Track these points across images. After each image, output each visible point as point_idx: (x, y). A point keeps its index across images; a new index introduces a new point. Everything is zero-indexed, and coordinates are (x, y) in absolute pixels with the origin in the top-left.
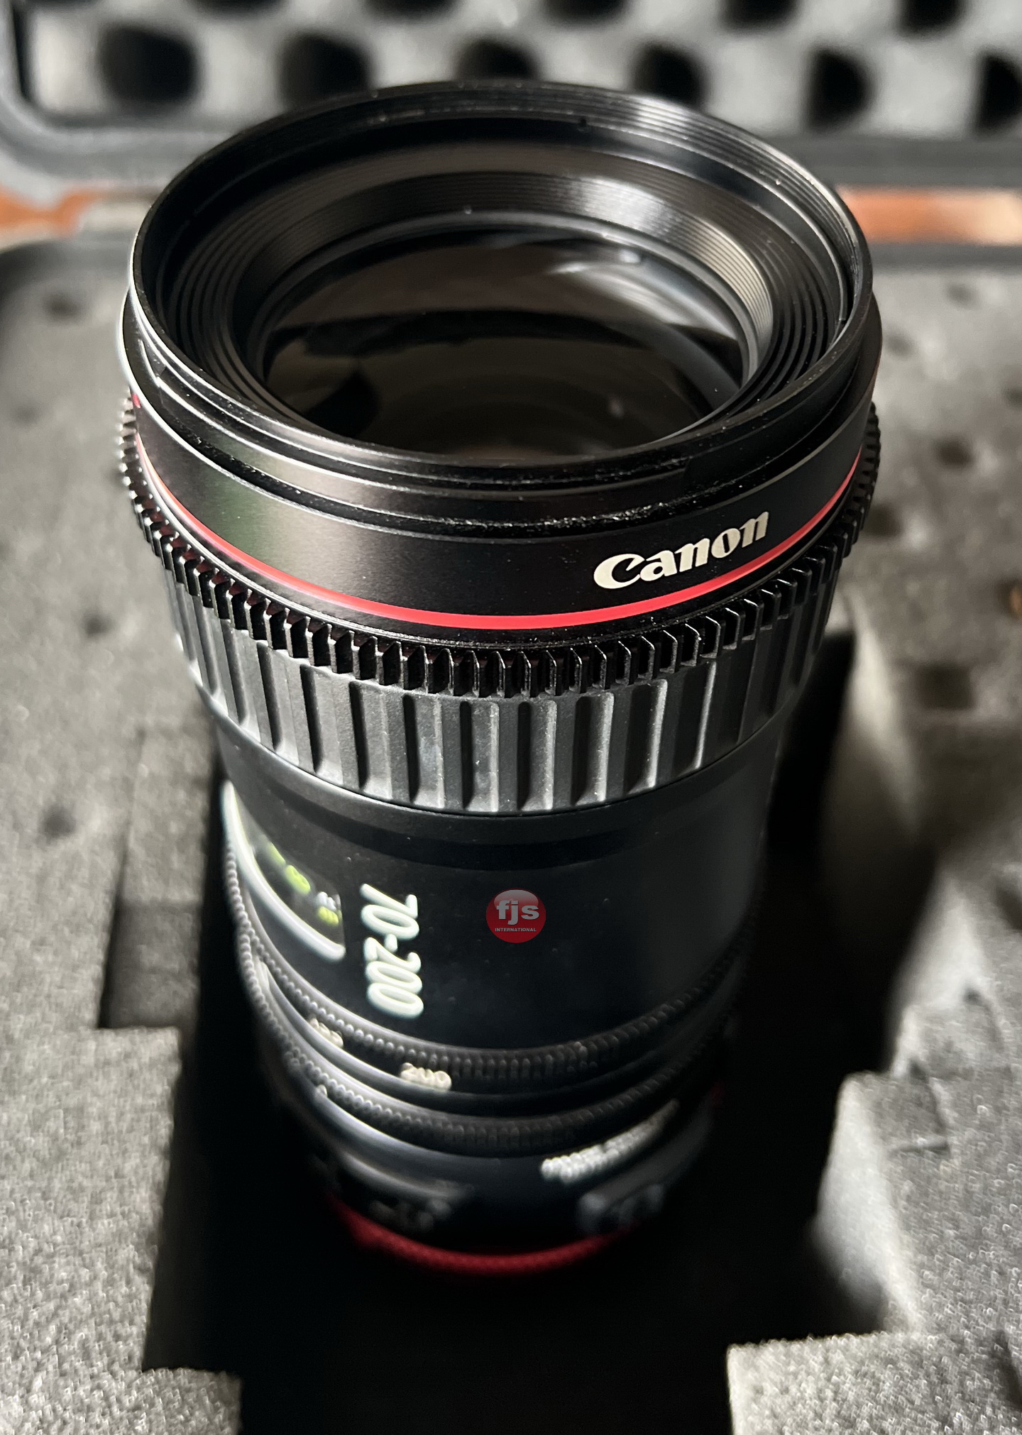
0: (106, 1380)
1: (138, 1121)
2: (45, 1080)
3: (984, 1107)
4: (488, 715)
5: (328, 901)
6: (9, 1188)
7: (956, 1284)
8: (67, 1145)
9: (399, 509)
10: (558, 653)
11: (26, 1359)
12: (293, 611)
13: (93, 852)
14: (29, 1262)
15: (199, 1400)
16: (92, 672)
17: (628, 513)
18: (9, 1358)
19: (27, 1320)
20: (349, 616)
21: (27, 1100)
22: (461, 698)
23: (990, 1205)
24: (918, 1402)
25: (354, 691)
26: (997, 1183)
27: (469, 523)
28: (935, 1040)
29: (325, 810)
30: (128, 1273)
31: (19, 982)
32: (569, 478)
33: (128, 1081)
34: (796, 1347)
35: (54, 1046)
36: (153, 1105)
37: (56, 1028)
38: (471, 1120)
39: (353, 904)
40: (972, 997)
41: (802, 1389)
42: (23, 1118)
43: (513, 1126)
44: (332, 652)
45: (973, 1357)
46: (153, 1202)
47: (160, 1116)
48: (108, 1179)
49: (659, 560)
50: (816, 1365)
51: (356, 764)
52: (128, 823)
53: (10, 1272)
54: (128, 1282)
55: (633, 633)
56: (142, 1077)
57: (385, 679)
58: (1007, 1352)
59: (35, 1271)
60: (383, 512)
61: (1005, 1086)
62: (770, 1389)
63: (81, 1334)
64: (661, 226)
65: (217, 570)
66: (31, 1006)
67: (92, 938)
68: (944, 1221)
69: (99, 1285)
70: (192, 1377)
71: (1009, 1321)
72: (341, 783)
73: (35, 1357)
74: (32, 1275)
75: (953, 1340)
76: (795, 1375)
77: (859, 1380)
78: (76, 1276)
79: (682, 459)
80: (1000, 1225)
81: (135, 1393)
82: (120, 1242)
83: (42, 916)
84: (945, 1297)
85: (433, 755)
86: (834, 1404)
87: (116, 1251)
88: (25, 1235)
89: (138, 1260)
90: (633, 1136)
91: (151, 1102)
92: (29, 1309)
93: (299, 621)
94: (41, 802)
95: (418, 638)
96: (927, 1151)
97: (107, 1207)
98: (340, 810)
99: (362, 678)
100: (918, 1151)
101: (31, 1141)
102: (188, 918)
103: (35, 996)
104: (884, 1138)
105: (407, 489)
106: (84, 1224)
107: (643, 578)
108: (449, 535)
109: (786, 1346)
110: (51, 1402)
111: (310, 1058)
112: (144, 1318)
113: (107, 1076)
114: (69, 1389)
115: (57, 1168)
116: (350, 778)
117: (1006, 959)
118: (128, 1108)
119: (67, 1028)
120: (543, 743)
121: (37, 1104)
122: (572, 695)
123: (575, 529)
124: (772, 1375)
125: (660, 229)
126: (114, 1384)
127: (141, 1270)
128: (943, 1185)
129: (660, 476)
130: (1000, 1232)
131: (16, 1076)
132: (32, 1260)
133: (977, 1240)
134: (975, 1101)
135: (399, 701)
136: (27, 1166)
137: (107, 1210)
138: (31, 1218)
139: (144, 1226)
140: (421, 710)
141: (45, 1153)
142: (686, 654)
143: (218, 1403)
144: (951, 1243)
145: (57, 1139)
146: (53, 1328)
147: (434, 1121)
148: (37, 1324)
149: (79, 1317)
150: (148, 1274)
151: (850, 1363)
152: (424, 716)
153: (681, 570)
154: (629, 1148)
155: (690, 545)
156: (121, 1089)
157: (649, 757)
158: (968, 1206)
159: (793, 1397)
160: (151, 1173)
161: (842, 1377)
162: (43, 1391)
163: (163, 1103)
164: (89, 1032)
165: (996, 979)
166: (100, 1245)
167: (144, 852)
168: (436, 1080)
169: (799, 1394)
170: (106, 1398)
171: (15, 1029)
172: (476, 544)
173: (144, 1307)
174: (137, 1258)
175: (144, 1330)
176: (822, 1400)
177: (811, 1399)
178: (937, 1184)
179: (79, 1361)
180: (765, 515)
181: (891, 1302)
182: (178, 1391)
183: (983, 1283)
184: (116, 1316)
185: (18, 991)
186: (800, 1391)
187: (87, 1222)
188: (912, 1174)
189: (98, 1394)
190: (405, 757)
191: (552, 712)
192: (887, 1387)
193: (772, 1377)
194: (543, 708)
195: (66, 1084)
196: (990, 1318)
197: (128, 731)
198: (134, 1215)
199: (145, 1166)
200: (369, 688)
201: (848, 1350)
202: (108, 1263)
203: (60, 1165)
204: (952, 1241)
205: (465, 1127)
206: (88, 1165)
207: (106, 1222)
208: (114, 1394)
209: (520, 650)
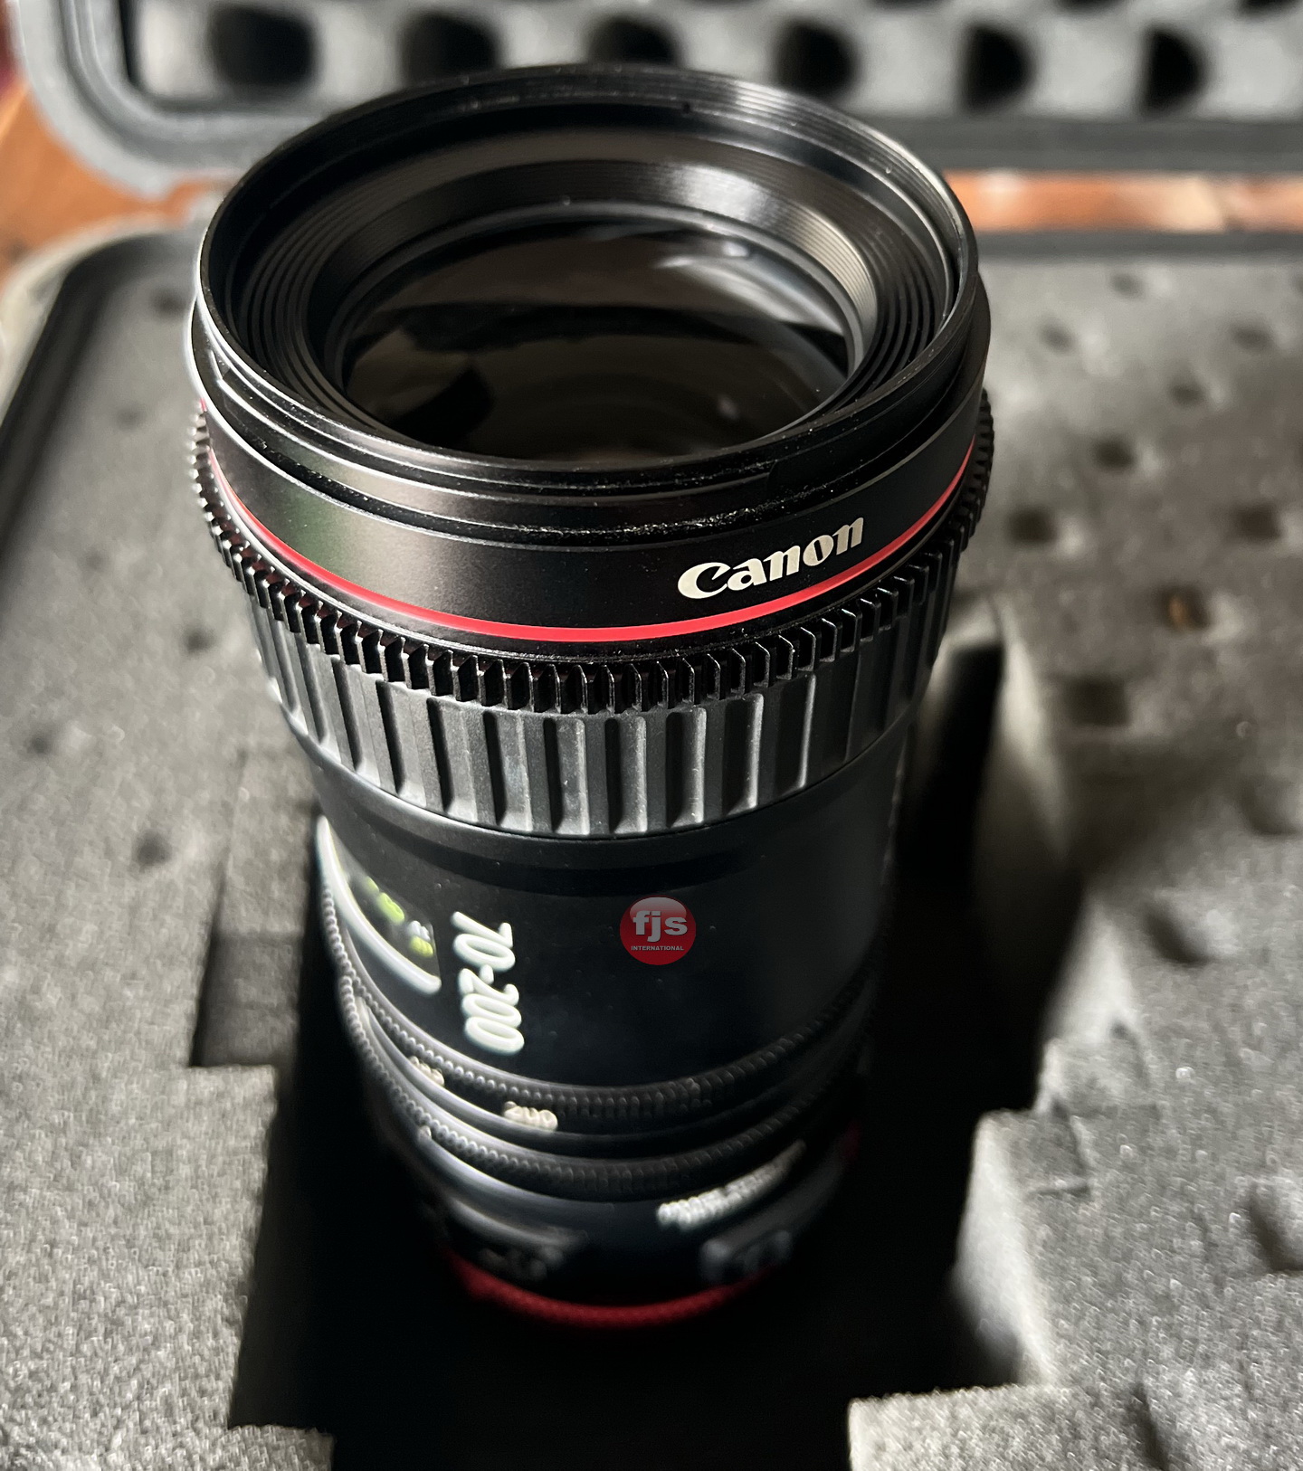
0: (190, 1437)
1: (230, 1164)
2: (132, 1121)
3: (1128, 1147)
4: (574, 732)
5: (421, 931)
6: (91, 1235)
7: (1093, 1333)
8: (154, 1190)
9: (469, 517)
10: (643, 667)
11: (105, 1415)
12: (365, 624)
13: (188, 881)
14: (110, 1315)
15: (288, 1459)
16: (193, 690)
17: (712, 520)
18: (87, 1416)
19: (108, 1375)
20: (423, 628)
21: (113, 1143)
22: (544, 715)
23: (1132, 1250)
24: (1049, 1458)
25: (433, 708)
26: (1140, 1227)
27: (545, 530)
28: (1077, 1077)
29: (408, 834)
30: (215, 1325)
31: (108, 1017)
32: (647, 482)
33: (221, 1122)
34: (921, 1401)
35: (143, 1086)
36: (246, 1147)
37: (145, 1067)
38: (581, 1162)
39: (445, 934)
40: (1120, 1031)
41: (926, 1445)
42: (109, 1161)
43: (624, 1169)
44: (406, 668)
45: (1109, 1411)
46: (244, 1249)
47: (253, 1159)
48: (196, 1226)
49: (746, 569)
50: (942, 1421)
51: (438, 785)
52: (227, 850)
53: (90, 1324)
54: (216, 1335)
55: (724, 645)
56: (235, 1119)
57: (462, 695)
58: (1146, 1405)
59: (117, 1323)
60: (453, 519)
61: (1151, 1126)
62: (893, 1446)
63: (165, 1389)
64: (768, 218)
65: (287, 581)
66: (120, 1043)
67: (186, 971)
68: (1082, 1268)
69: (184, 1338)
70: (280, 1434)
71: (1148, 1372)
72: (424, 805)
73: (114, 1413)
74: (114, 1327)
75: (1087, 1393)
76: (920, 1430)
77: (987, 1436)
78: (160, 1329)
79: (767, 463)
80: (1141, 1271)
81: (219, 1452)
82: (207, 1292)
83: (134, 948)
84: (1081, 1347)
85: (518, 776)
86: (960, 1461)
87: (203, 1301)
88: (108, 1285)
89: (226, 1312)
90: (757, 1179)
91: (243, 1144)
92: (109, 1363)
93: (371, 634)
94: (135, 828)
95: (497, 652)
96: (1066, 1194)
97: (194, 1256)
98: (424, 834)
99: (438, 694)
100: (1057, 1194)
101: (115, 1185)
102: (288, 950)
103: (125, 1032)
104: (1021, 1180)
105: (476, 495)
106: (170, 1273)
107: (731, 587)
108: (523, 543)
109: (910, 1400)
110: (130, 1461)
111: (411, 1097)
112: (232, 1373)
113: (198, 1117)
114: (149, 1447)
115: (143, 1213)
116: (433, 799)
117: (1155, 990)
118: (219, 1149)
119: (157, 1067)
120: (634, 761)
121: (124, 1146)
122: (661, 710)
123: (656, 536)
124: (895, 1430)
125: (766, 220)
126: (197, 1442)
127: (229, 1322)
128: (1081, 1230)
129: (744, 481)
130: (1141, 1279)
131: (103, 1117)
132: (114, 1311)
133: (1117, 1287)
134: (1118, 1141)
135: (479, 718)
136: (111, 1212)
137: (194, 1258)
138: (113, 1268)
139: (234, 1275)
140: (503, 728)
141: (130, 1198)
142: (780, 666)
143: (308, 1462)
144: (1088, 1291)
145: (143, 1184)
146: (134, 1383)
147: (541, 1163)
148: (118, 1379)
149: (162, 1372)
150: (237, 1326)
151: (977, 1417)
152: (507, 734)
153: (771, 579)
154: (753, 1191)
155: (780, 552)
156: (213, 1131)
157: (748, 776)
158: (1108, 1252)
159: (916, 1455)
160: (242, 1219)
161: (969, 1433)
162: (122, 1449)
163: (256, 1145)
164: (181, 1070)
165: (1144, 1011)
166: (186, 1296)
167: (242, 879)
168: (541, 1120)
169: (923, 1450)
170: (189, 1457)
171: (103, 1067)
172: (550, 552)
173: (232, 1360)
174: (225, 1310)
175: (231, 1385)
176: (947, 1457)
177: (935, 1455)
178: (1075, 1229)
179: (161, 1418)
180: (860, 521)
181: (1025, 1353)
182: (265, 1449)
183: (1122, 1333)
184: (202, 1370)
185: (107, 1028)
186: (924, 1447)
187: (173, 1271)
188: (1050, 1218)
189: (180, 1453)
190: (489, 778)
191: (641, 729)
192: (1017, 1443)
193: (895, 1432)
194: (632, 725)
195: (154, 1125)
196: (1127, 1369)
197: (229, 752)
198: (223, 1264)
199: (236, 1212)
200: (448, 705)
201: (976, 1404)
202: (194, 1315)
203: (146, 1211)
204: (1090, 1289)
205: (575, 1169)
206: (176, 1211)
207: (193, 1271)
208: (196, 1453)
209: (603, 664)
